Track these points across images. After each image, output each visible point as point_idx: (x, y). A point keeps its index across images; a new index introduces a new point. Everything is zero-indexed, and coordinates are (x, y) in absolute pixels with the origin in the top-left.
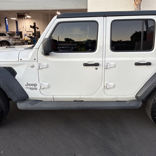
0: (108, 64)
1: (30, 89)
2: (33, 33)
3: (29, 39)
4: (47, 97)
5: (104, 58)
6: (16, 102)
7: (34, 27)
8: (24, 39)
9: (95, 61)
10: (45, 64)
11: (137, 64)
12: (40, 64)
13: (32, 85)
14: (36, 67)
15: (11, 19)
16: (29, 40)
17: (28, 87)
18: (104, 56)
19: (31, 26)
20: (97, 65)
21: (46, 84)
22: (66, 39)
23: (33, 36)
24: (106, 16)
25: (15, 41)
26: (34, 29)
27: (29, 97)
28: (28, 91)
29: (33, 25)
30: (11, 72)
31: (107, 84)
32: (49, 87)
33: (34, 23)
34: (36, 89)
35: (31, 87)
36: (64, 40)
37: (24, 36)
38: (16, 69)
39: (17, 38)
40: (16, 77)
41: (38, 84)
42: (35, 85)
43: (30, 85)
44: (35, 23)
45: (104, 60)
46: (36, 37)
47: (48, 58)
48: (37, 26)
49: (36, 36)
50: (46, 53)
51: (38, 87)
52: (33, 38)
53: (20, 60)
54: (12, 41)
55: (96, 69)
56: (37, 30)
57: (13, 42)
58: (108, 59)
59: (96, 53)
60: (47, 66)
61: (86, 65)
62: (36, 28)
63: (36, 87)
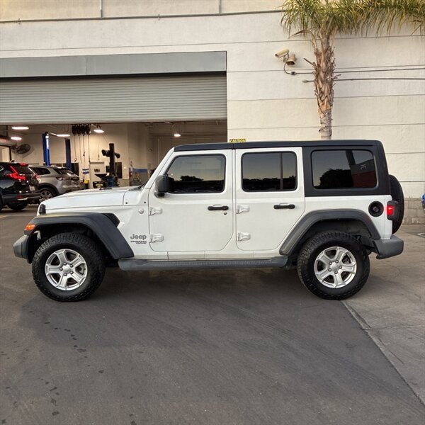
0: (239, 207)
1: (137, 242)
2: (107, 167)
3: (99, 179)
4: (159, 254)
5: (234, 200)
6: (117, 261)
7: (110, 153)
8: (84, 180)
9: (222, 203)
10: (158, 208)
11: (277, 207)
12: (152, 209)
13: (140, 237)
14: (146, 212)
15: (58, 135)
16: (98, 183)
17: (135, 240)
18: (234, 196)
19: (104, 152)
20: (225, 208)
21: (159, 236)
22: (182, 177)
23: (108, 174)
24: (235, 149)
25: (69, 184)
26: (109, 158)
27: (135, 254)
28: (133, 246)
29: (107, 149)
30: (113, 220)
31: (239, 234)
32: (162, 240)
33: (110, 145)
34: (145, 243)
35: (139, 240)
36: (179, 179)
37: (84, 173)
38: (118, 216)
39: (72, 179)
40: (118, 227)
41: (147, 235)
42: (144, 237)
43: (137, 237)
44: (112, 146)
45: (234, 202)
46: (113, 175)
47: (163, 201)
48: (116, 151)
49: (114, 173)
50: (161, 194)
51: (148, 240)
52: (108, 177)
53: (125, 204)
54: (63, 184)
55: (225, 214)
56: (117, 160)
57: (64, 186)
58: (239, 202)
59: (224, 194)
60: (161, 212)
61: (211, 209)
62: (115, 157)
63: (145, 240)
